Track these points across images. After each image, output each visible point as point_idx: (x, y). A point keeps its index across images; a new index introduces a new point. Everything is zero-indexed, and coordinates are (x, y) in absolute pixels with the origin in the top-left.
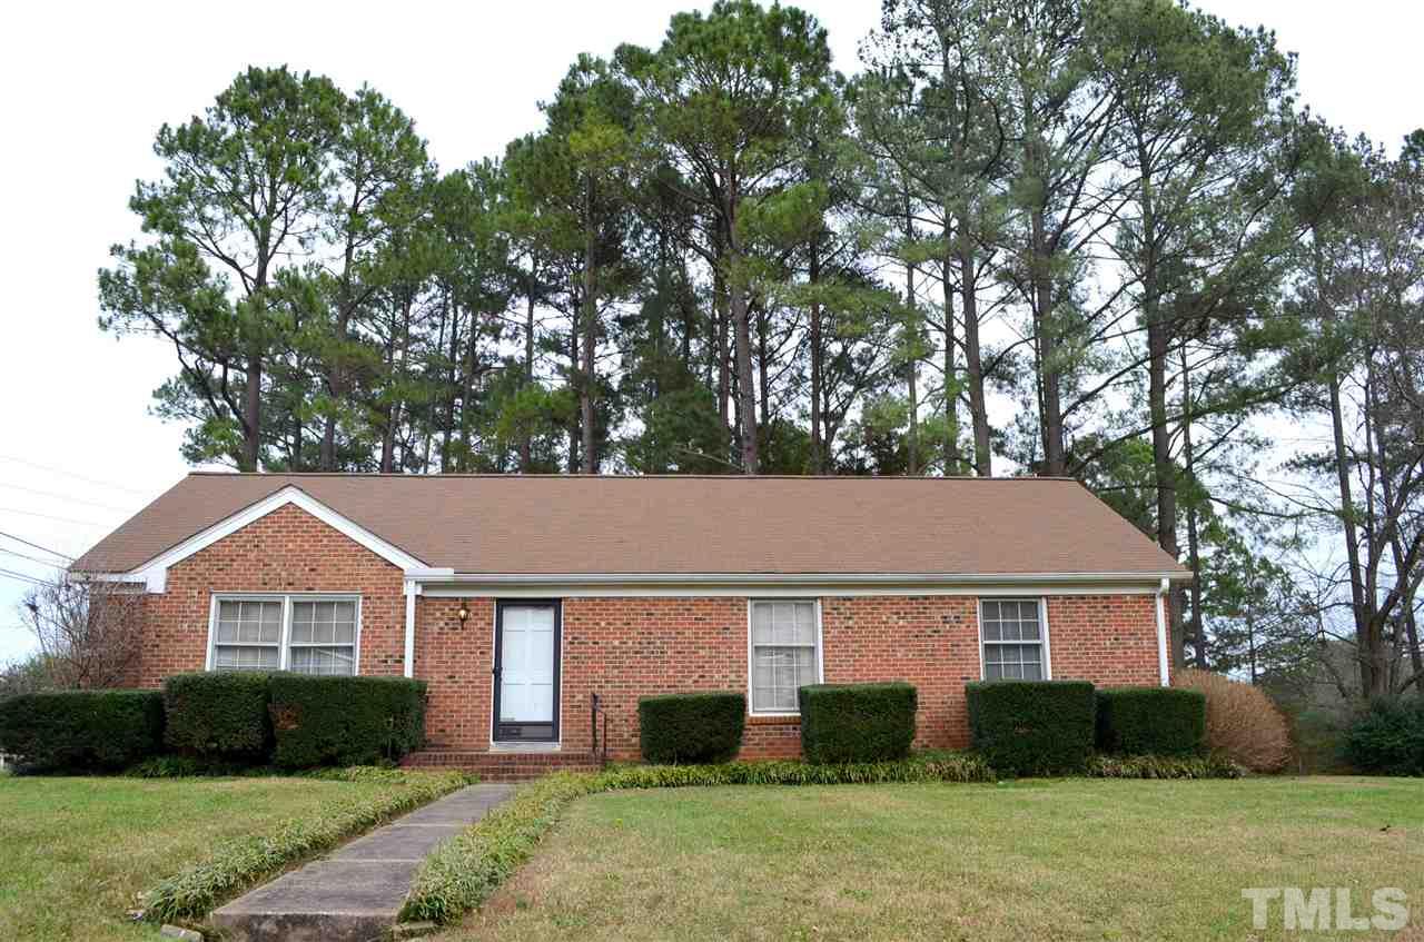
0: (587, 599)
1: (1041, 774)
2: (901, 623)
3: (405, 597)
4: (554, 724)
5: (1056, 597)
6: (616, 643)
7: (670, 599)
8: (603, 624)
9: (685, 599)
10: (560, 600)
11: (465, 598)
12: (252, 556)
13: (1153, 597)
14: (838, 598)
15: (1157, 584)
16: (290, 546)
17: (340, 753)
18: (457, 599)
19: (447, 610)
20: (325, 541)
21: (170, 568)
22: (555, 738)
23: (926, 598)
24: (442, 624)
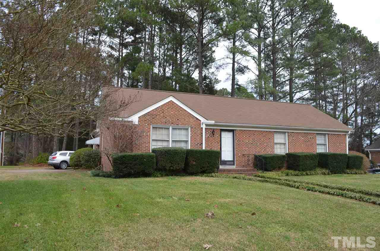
0: (241, 130)
1: (338, 173)
2: (303, 138)
3: (202, 128)
4: (233, 161)
5: (330, 134)
6: (247, 141)
7: (258, 131)
8: (244, 136)
9: (261, 131)
10: (234, 130)
11: (214, 129)
12: (162, 115)
13: (346, 135)
14: (291, 132)
15: (348, 132)
16: (172, 113)
17: (206, 170)
18: (212, 129)
19: (209, 132)
20: (181, 112)
21: (139, 117)
22: (234, 165)
23: (307, 133)
24: (208, 135)
